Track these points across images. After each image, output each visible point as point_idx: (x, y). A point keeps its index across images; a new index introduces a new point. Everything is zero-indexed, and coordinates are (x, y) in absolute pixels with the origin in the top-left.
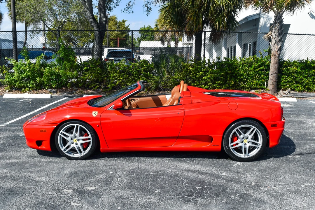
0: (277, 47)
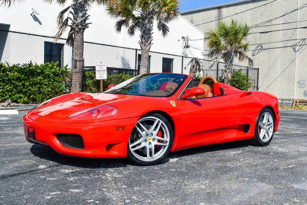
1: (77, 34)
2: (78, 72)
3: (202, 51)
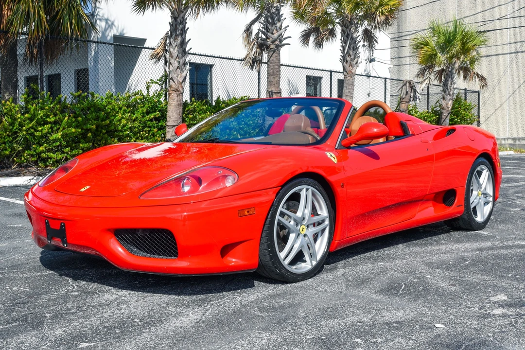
0: (181, 74)
1: (273, 54)
3: (389, 66)
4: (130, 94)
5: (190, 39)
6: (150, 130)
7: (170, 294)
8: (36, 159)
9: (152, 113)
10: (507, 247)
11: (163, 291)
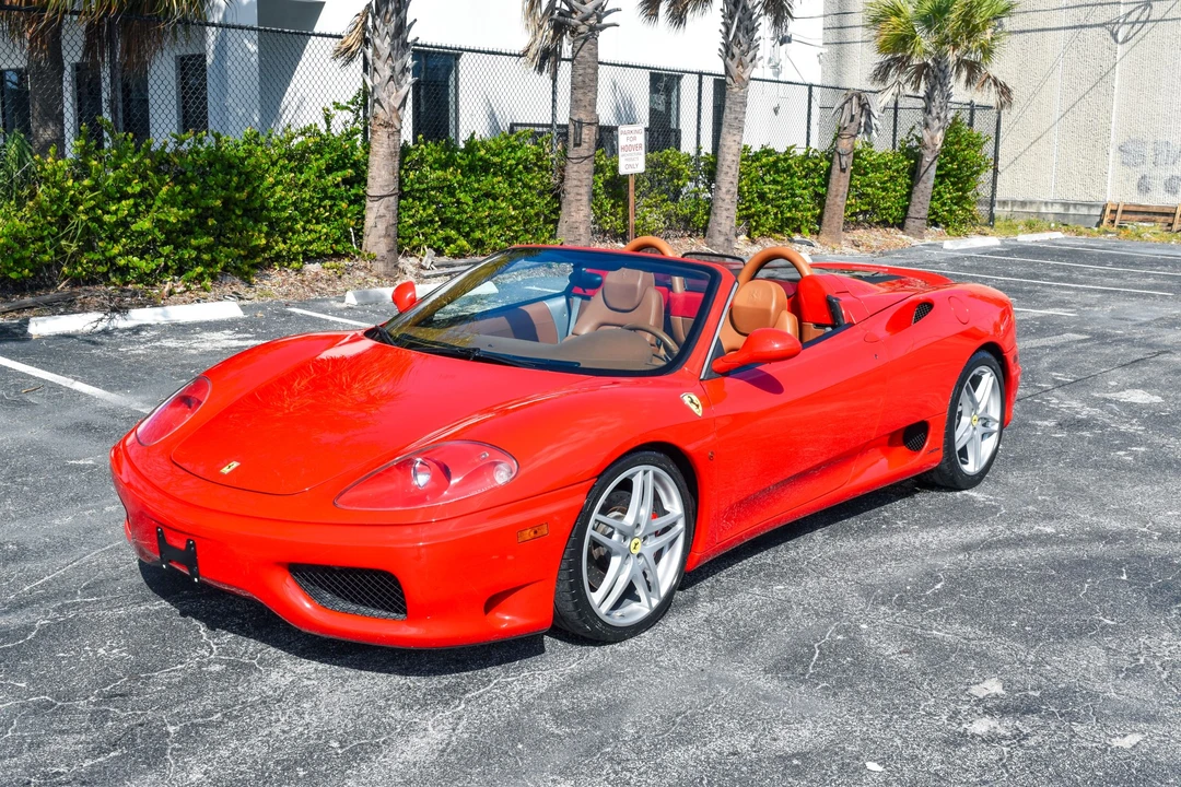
0: (397, 91)
2: (586, 158)
3: (818, 49)
4: (293, 130)
5: (415, 20)
6: (334, 204)
7: (390, 673)
8: (105, 269)
9: (337, 170)
10: (1020, 542)
11: (376, 661)
